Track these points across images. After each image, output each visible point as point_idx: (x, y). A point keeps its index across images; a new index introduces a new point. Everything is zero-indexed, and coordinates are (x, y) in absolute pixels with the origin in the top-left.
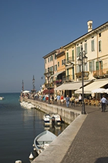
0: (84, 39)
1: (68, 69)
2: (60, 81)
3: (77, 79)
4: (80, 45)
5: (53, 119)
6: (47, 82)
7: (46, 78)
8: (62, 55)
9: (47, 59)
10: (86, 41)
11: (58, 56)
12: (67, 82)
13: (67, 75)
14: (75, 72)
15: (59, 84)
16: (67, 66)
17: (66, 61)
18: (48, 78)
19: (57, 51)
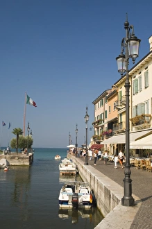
0: (143, 65)
1: (121, 115)
2: (110, 131)
3: (134, 128)
4: (137, 76)
5: (75, 198)
6: (97, 134)
7: (96, 129)
8: (114, 96)
9: (97, 105)
10: (147, 68)
11: (109, 99)
12: (118, 132)
13: (119, 122)
14: (130, 118)
15: (109, 135)
16: (119, 109)
17: (119, 104)
18: (98, 128)
19: (109, 92)
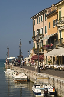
1: (60, 31)
2: (52, 45)
6: (36, 47)
7: (35, 42)
8: (54, 15)
9: (36, 20)
11: (48, 16)
12: (59, 46)
13: (59, 38)
15: (50, 48)
16: (59, 27)
17: (59, 22)
19: (48, 10)
